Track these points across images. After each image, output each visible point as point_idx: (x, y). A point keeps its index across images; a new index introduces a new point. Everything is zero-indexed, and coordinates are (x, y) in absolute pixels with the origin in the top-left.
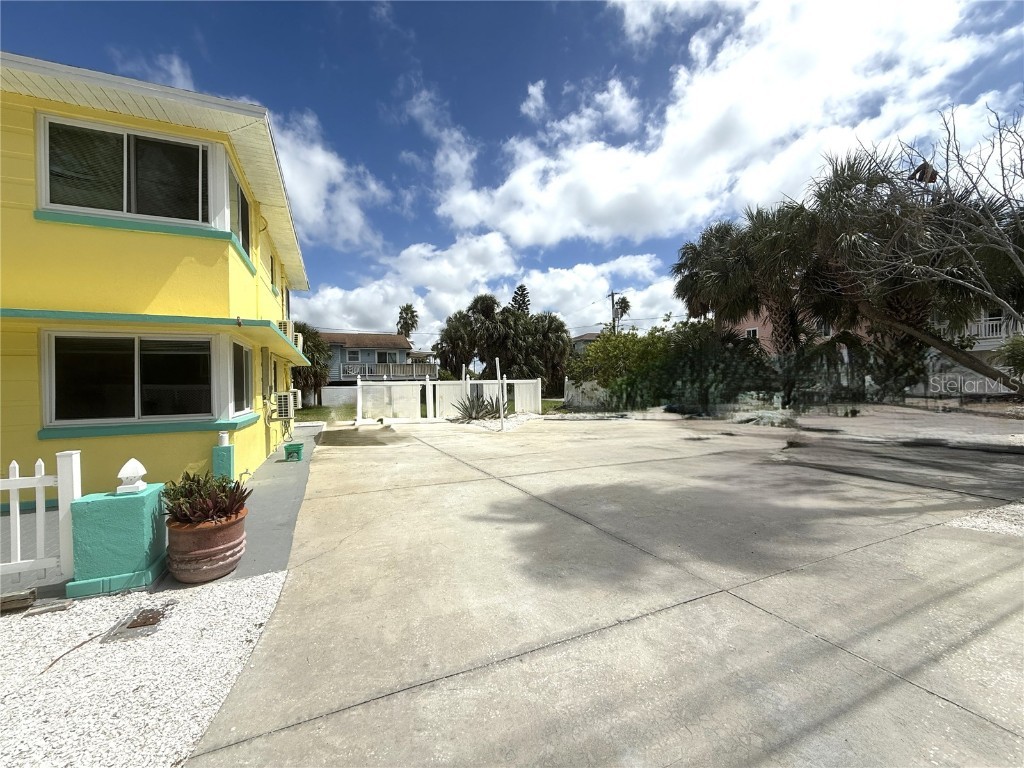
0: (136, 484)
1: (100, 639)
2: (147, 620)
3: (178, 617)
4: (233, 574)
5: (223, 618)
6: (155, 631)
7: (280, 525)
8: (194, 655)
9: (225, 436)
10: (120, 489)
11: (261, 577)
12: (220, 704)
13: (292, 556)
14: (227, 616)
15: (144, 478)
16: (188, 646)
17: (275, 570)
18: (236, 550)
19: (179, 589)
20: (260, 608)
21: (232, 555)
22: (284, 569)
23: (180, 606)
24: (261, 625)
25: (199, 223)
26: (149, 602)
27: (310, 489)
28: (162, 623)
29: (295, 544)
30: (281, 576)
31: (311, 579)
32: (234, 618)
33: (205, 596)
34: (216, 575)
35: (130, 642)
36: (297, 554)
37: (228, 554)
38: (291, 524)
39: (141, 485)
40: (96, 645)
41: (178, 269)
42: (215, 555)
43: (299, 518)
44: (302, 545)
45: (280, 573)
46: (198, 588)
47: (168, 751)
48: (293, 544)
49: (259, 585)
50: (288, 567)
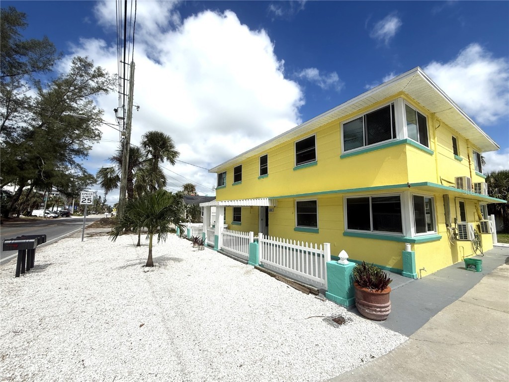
0: (344, 261)
1: (323, 318)
2: (339, 321)
3: (348, 327)
4: (382, 322)
5: (362, 340)
6: (338, 327)
7: (426, 309)
8: (340, 348)
9: (409, 246)
10: (339, 262)
11: (392, 332)
12: (331, 377)
13: (419, 331)
14: (364, 341)
15: (348, 260)
16: (341, 342)
17: (403, 333)
18: (383, 310)
19: (358, 315)
20: (379, 348)
21: (380, 311)
22: (408, 336)
23: (352, 323)
24: (373, 357)
25: (392, 139)
26: (345, 314)
27: (470, 294)
28: (342, 326)
29: (427, 325)
30: (403, 339)
31: (419, 353)
32: (365, 344)
33: (364, 325)
34: (372, 317)
35: (329, 326)
36: (423, 331)
37: (378, 309)
38: (434, 312)
39: (346, 262)
40: (320, 319)
41: (384, 164)
42: (371, 307)
43: (444, 310)
44: (431, 329)
45: (404, 337)
46: (363, 320)
47: (307, 377)
48: (426, 325)
49: (388, 336)
50: (411, 337)
